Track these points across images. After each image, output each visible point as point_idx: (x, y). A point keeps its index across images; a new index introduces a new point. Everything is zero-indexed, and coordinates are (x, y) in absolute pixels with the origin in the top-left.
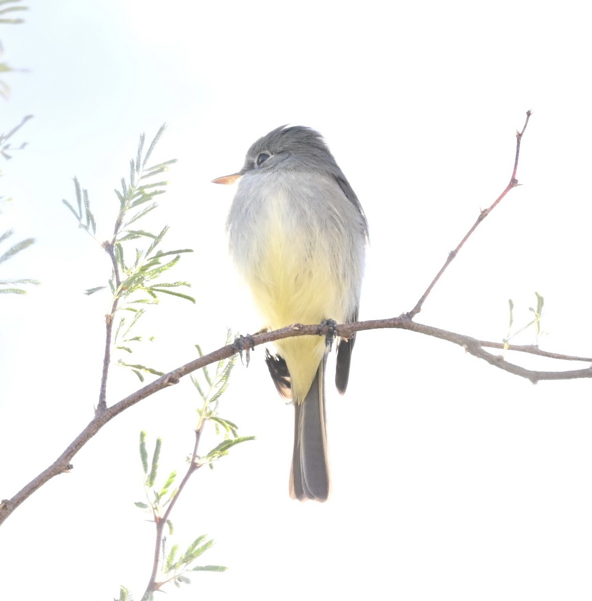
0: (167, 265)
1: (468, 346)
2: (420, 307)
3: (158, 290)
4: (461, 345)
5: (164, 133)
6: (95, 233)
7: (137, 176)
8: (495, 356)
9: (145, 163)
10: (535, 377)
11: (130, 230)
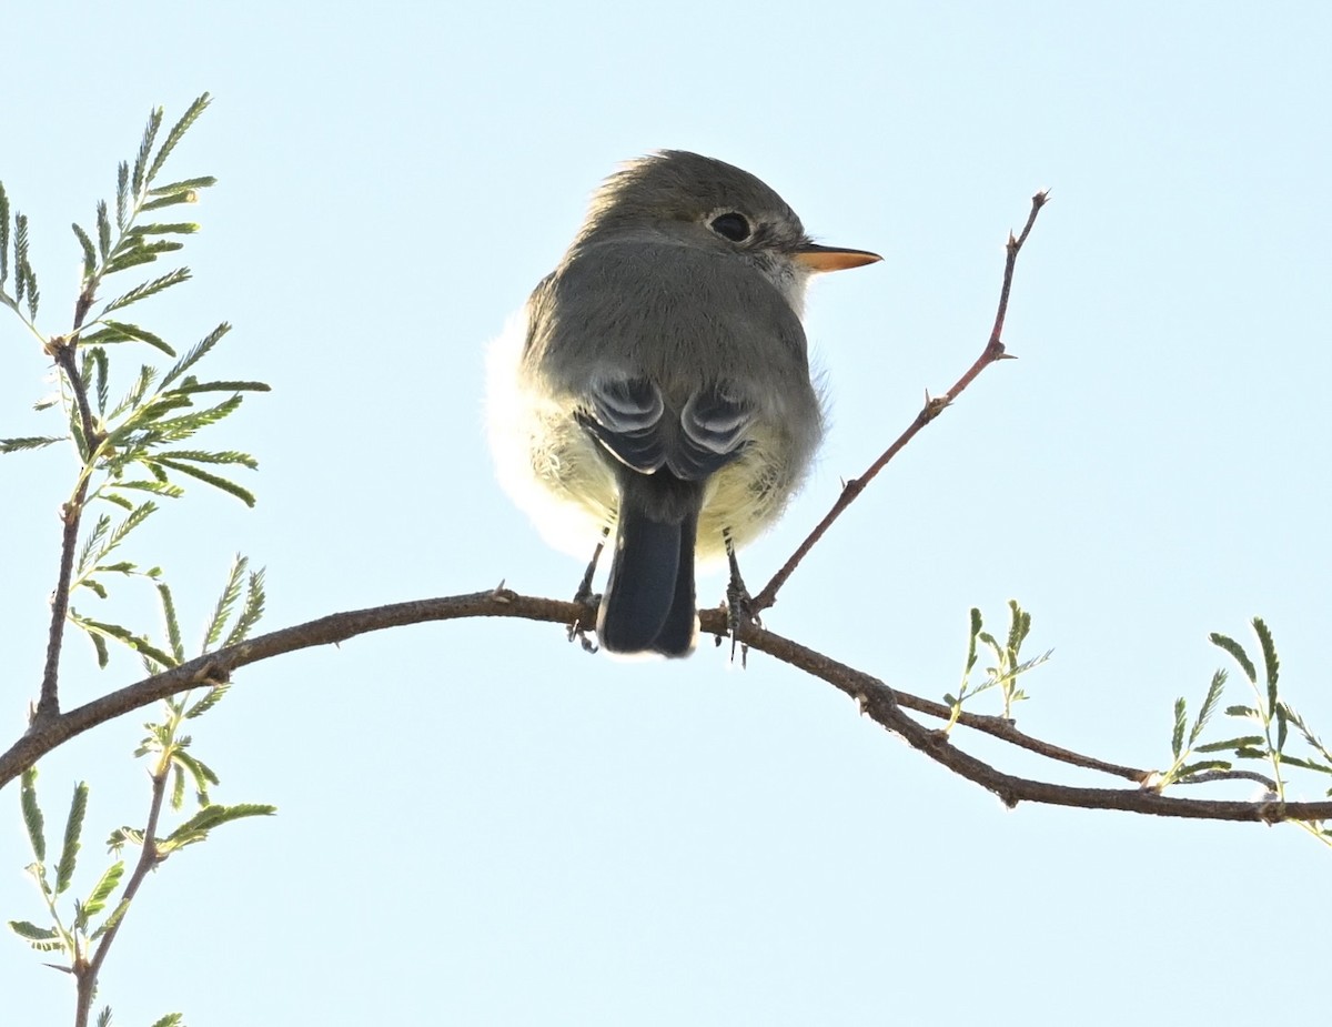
0: (209, 412)
1: (870, 698)
2: (773, 594)
3: (175, 466)
4: (853, 694)
5: (204, 115)
6: (33, 317)
7: (131, 204)
8: (928, 730)
9: (151, 177)
10: (1013, 791)
11: (115, 321)
